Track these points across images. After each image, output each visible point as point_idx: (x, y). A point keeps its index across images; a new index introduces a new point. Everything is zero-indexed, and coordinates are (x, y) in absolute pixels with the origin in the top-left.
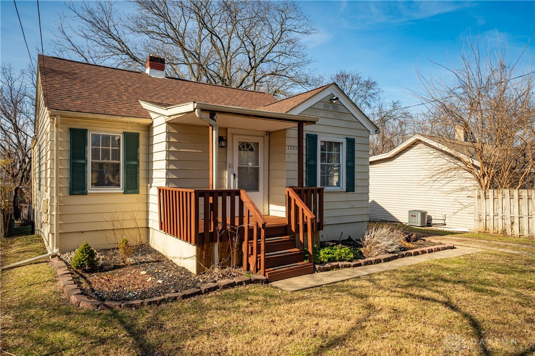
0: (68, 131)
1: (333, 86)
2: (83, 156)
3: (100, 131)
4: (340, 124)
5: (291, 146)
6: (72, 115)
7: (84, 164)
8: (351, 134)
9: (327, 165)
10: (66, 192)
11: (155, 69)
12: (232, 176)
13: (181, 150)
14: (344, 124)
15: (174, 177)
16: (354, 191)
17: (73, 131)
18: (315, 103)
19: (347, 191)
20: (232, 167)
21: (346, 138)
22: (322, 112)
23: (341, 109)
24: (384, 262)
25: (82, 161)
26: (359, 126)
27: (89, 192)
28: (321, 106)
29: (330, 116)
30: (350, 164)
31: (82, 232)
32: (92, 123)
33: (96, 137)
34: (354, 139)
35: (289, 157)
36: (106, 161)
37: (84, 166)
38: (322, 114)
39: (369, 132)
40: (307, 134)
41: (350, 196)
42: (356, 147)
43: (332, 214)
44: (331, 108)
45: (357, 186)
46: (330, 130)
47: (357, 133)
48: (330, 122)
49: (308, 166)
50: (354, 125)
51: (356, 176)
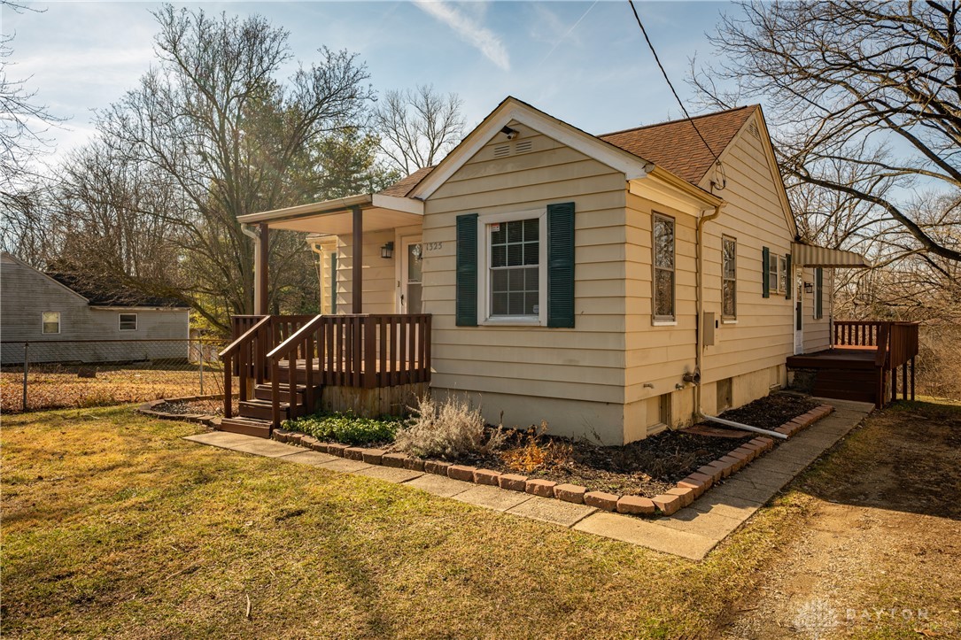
4: (533, 177)
5: (431, 244)
8: (560, 194)
9: (509, 270)
12: (400, 299)
14: (545, 176)
15: (344, 302)
16: (573, 326)
19: (552, 324)
20: (399, 284)
21: (549, 207)
22: (492, 166)
23: (537, 145)
26: (590, 169)
28: (490, 154)
29: (509, 168)
30: (558, 265)
34: (573, 204)
35: (428, 262)
38: (491, 170)
39: (624, 174)
40: (457, 217)
41: (561, 337)
42: (581, 221)
43: (515, 372)
44: (512, 151)
45: (582, 314)
46: (510, 197)
47: (583, 187)
48: (510, 181)
49: (460, 276)
50: (576, 171)
51: (580, 291)
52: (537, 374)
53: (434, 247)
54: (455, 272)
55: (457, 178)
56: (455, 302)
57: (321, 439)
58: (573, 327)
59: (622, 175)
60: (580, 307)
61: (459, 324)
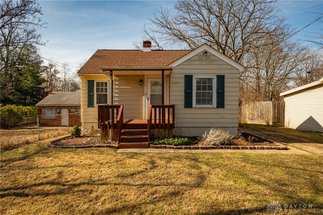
0: (87, 81)
1: (205, 45)
2: (93, 92)
3: (100, 80)
5: (174, 83)
6: (88, 75)
7: (93, 94)
8: (221, 73)
9: (202, 92)
10: (87, 106)
11: (146, 47)
12: (147, 99)
13: (121, 87)
14: (215, 67)
15: (118, 100)
17: (89, 81)
18: (191, 57)
19: (218, 107)
20: (146, 94)
21: (217, 75)
22: (197, 62)
23: (212, 58)
24: (201, 149)
25: (92, 94)
26: (229, 67)
27: (95, 106)
28: (196, 58)
29: (203, 63)
30: (219, 91)
31: (93, 123)
32: (96, 77)
33: (98, 84)
34: (224, 75)
35: (172, 88)
36: (102, 93)
37: (93, 95)
38: (197, 63)
39: (239, 70)
40: (185, 75)
41: (220, 110)
42: (226, 80)
43: (205, 121)
44: (204, 58)
45: (227, 104)
46: (204, 71)
47: (227, 71)
48: (204, 67)
49: (186, 93)
50: (225, 67)
51: (226, 98)
52: (213, 121)
53: (175, 83)
54: (184, 92)
55: (184, 63)
56: (184, 101)
57: (175, 145)
58: (224, 108)
59: (238, 70)
60: (226, 103)
61: (185, 107)
